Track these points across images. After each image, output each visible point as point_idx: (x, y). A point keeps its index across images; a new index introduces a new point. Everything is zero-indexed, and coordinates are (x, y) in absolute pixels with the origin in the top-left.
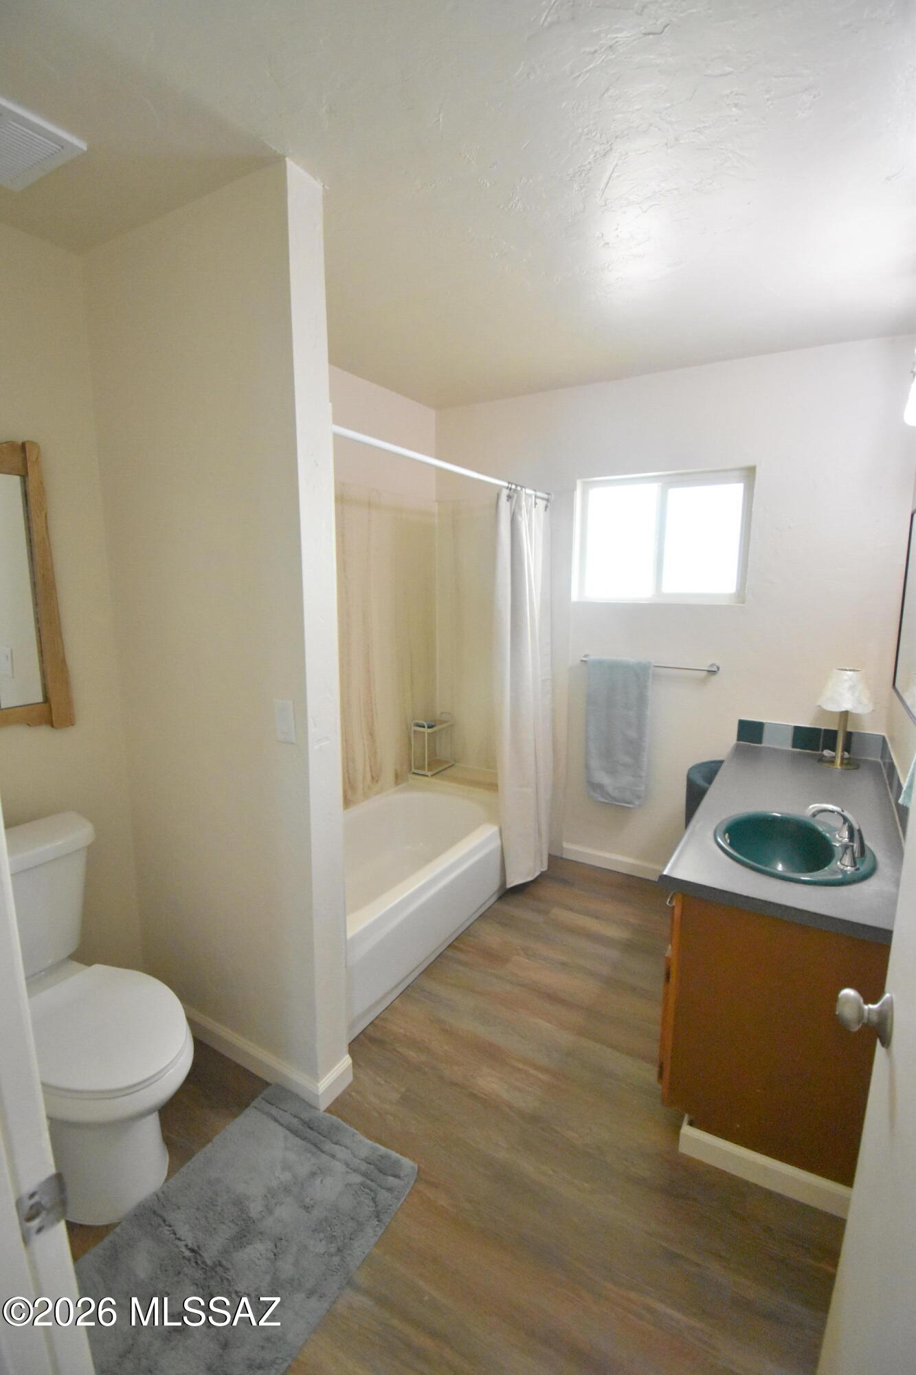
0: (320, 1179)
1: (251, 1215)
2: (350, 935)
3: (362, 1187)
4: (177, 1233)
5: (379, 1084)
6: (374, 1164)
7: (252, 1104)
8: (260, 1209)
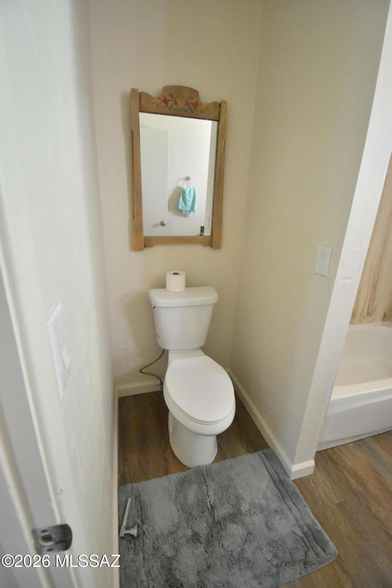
0: (280, 517)
1: (241, 509)
2: (333, 398)
3: (301, 540)
4: (209, 493)
5: (328, 486)
6: (312, 532)
7: (258, 452)
8: (246, 509)
